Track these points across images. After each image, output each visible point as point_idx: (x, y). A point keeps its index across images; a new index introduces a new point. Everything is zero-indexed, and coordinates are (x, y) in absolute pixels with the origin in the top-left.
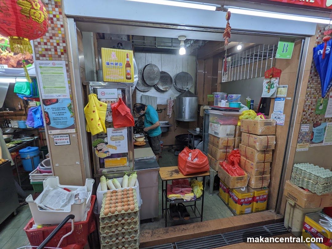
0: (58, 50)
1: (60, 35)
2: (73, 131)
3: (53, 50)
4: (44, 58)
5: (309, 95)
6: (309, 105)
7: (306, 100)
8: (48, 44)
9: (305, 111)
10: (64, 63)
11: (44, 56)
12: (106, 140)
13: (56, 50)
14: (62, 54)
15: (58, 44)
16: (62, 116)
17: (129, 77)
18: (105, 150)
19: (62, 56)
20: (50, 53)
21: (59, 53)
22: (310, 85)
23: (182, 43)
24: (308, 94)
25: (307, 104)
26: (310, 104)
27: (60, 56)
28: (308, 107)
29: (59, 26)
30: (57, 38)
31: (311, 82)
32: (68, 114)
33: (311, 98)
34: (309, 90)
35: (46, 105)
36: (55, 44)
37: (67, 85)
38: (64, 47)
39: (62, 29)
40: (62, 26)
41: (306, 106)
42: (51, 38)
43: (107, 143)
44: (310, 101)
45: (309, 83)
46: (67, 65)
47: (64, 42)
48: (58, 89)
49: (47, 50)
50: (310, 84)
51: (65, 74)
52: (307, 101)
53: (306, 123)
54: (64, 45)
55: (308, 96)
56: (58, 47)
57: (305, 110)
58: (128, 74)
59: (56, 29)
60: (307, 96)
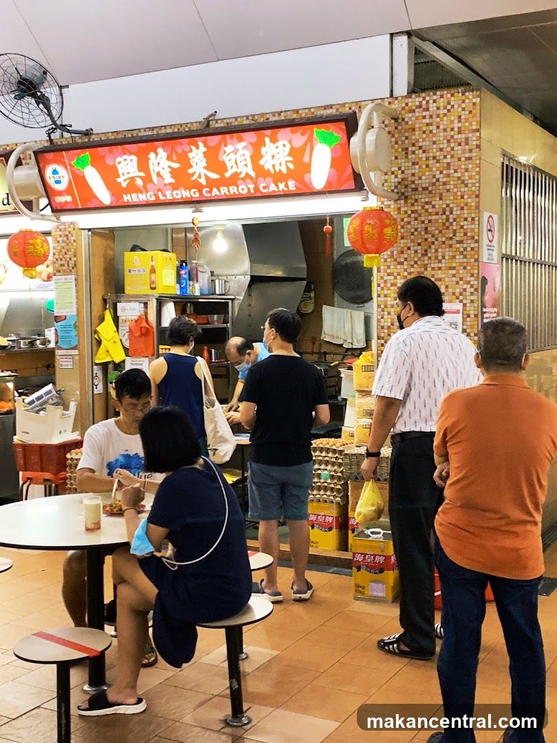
0: (70, 265)
1: (72, 250)
2: (76, 352)
3: (66, 265)
4: (59, 274)
5: (386, 309)
6: (389, 327)
7: (379, 317)
8: (64, 259)
9: (383, 338)
10: (73, 277)
11: (59, 271)
13: (68, 265)
14: (73, 268)
15: (70, 259)
16: (68, 335)
17: (153, 286)
19: (73, 271)
20: (63, 268)
21: (71, 268)
22: (382, 291)
24: (382, 306)
25: (382, 324)
26: (389, 324)
27: (71, 271)
28: (386, 331)
29: (72, 241)
30: (70, 253)
31: (382, 285)
32: (74, 333)
33: (389, 314)
34: (382, 299)
35: (57, 322)
36: (68, 259)
37: (74, 300)
38: (75, 261)
39: (74, 244)
40: (74, 241)
41: (383, 327)
42: (66, 253)
44: (389, 320)
45: (379, 288)
46: (76, 280)
47: (75, 256)
48: (67, 305)
49: (62, 265)
50: (382, 289)
51: (74, 288)
52: (382, 320)
54: (75, 259)
55: (383, 310)
56: (70, 262)
57: (382, 335)
58: (153, 282)
59: (70, 244)
60: (380, 310)
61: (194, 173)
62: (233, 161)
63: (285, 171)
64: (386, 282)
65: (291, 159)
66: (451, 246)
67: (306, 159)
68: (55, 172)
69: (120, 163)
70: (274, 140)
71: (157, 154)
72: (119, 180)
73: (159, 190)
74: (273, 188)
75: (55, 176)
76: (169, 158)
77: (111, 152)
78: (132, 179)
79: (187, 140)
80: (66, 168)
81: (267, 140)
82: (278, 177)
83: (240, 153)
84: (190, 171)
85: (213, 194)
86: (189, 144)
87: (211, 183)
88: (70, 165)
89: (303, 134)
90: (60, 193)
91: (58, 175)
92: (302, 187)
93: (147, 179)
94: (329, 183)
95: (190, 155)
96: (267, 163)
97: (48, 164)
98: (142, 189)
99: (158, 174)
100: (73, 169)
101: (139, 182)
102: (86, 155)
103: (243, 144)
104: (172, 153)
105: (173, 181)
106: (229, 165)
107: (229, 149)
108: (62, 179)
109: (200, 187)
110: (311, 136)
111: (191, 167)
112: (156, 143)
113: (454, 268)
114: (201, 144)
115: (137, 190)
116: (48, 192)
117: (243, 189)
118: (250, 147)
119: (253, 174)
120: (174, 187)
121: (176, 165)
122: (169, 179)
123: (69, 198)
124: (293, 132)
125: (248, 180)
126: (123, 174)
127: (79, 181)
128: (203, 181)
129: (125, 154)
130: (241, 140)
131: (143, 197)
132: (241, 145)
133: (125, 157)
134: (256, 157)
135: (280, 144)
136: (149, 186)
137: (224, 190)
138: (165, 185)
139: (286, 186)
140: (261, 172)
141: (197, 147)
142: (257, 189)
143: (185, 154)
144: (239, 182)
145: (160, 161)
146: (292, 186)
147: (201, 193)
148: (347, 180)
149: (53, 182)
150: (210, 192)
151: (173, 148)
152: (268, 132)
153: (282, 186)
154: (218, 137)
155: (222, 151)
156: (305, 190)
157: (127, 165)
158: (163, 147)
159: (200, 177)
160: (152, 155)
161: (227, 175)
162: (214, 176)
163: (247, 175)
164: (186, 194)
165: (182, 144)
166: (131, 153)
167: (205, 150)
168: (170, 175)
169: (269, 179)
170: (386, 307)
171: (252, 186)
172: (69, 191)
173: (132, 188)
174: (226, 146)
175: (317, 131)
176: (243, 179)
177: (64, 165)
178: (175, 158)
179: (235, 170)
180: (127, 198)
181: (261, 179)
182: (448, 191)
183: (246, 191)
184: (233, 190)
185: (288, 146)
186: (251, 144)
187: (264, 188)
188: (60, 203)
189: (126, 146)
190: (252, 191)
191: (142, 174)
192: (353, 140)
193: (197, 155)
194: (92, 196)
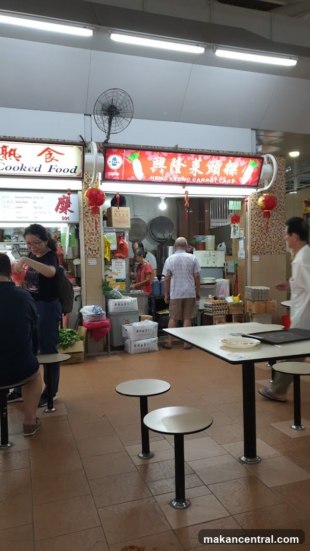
6: (255, 242)
7: (252, 237)
12: (110, 268)
18: (109, 276)
23: (163, 201)
25: (253, 240)
26: (255, 240)
33: (255, 236)
41: (253, 242)
43: (111, 270)
53: (256, 254)
57: (253, 245)
60: (252, 235)
61: (192, 171)
62: (212, 168)
63: (232, 175)
64: (254, 224)
65: (237, 170)
66: (277, 211)
67: (243, 172)
68: (115, 159)
69: (156, 160)
70: (233, 161)
71: (177, 159)
72: (151, 168)
73: (171, 176)
74: (225, 181)
75: (113, 161)
76: (183, 162)
77: (152, 154)
78: (159, 169)
79: (194, 155)
80: (123, 158)
81: (230, 161)
82: (229, 177)
83: (216, 165)
84: (191, 169)
85: (197, 181)
86: (195, 157)
87: (198, 176)
88: (126, 157)
89: (245, 161)
90: (113, 171)
91: (116, 162)
92: (237, 182)
93: (167, 170)
94: (248, 182)
95: (193, 162)
96: (226, 171)
97: (112, 154)
98: (162, 174)
99: (174, 169)
100: (126, 159)
101: (162, 171)
102: (137, 154)
103: (220, 161)
104: (184, 160)
105: (180, 172)
106: (209, 169)
107: (213, 162)
108: (117, 164)
109: (192, 178)
110: (248, 163)
111: (192, 167)
112: (178, 154)
113: (278, 220)
114: (200, 158)
115: (160, 175)
116: (106, 169)
117: (211, 181)
118: (222, 163)
119: (219, 174)
120: (179, 175)
121: (184, 166)
122: (178, 171)
123: (117, 174)
124: (242, 160)
125: (215, 177)
126: (155, 166)
127: (128, 166)
128: (195, 175)
129: (160, 156)
130: (219, 159)
131: (160, 179)
132: (218, 161)
133: (159, 158)
134: (223, 167)
135: (234, 163)
136: (167, 173)
137: (203, 180)
138: (175, 174)
139: (231, 181)
140: (222, 174)
141: (198, 159)
142: (218, 181)
143: (191, 161)
144: (212, 177)
145: (177, 163)
146: (233, 181)
147: (191, 180)
148: (255, 182)
149: (111, 164)
150: (196, 180)
151: (186, 157)
152: (232, 158)
153: (229, 181)
154: (209, 156)
155: (209, 162)
156: (238, 183)
157: (158, 162)
158: (181, 156)
159: (194, 173)
160: (174, 159)
161: (207, 173)
162: (201, 173)
163: (216, 175)
164: (183, 179)
165: (191, 156)
166: (163, 156)
167: (201, 160)
168: (179, 170)
169: (225, 178)
170: (254, 233)
171: (216, 180)
172: (119, 170)
173: (157, 173)
174: (211, 160)
175: (251, 161)
176: (214, 176)
177: (122, 156)
178: (185, 162)
179: (212, 171)
180: (152, 178)
181: (221, 177)
182: (276, 191)
183: (213, 181)
184: (207, 180)
185: (238, 165)
186: (223, 162)
187: (221, 181)
188: (111, 176)
189: (162, 153)
190: (215, 182)
191: (165, 167)
192: (263, 166)
193: (196, 162)
194: (132, 174)
